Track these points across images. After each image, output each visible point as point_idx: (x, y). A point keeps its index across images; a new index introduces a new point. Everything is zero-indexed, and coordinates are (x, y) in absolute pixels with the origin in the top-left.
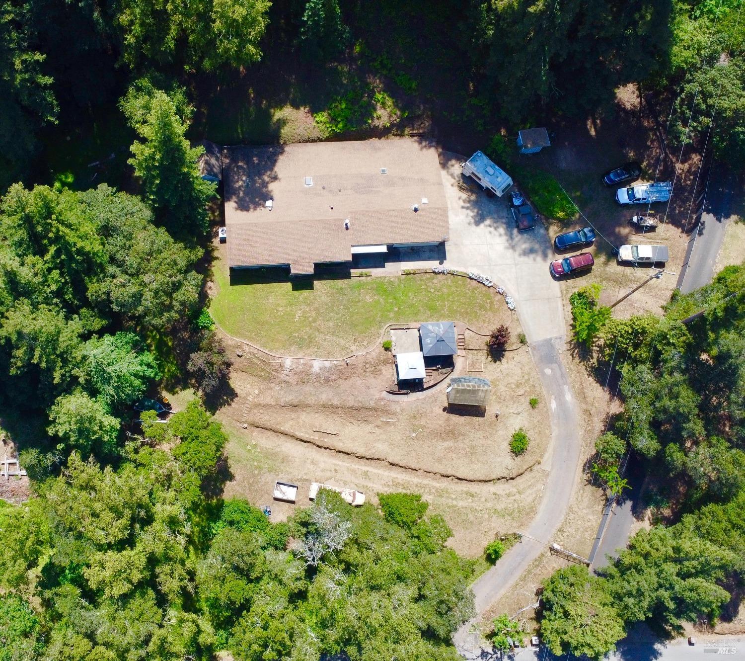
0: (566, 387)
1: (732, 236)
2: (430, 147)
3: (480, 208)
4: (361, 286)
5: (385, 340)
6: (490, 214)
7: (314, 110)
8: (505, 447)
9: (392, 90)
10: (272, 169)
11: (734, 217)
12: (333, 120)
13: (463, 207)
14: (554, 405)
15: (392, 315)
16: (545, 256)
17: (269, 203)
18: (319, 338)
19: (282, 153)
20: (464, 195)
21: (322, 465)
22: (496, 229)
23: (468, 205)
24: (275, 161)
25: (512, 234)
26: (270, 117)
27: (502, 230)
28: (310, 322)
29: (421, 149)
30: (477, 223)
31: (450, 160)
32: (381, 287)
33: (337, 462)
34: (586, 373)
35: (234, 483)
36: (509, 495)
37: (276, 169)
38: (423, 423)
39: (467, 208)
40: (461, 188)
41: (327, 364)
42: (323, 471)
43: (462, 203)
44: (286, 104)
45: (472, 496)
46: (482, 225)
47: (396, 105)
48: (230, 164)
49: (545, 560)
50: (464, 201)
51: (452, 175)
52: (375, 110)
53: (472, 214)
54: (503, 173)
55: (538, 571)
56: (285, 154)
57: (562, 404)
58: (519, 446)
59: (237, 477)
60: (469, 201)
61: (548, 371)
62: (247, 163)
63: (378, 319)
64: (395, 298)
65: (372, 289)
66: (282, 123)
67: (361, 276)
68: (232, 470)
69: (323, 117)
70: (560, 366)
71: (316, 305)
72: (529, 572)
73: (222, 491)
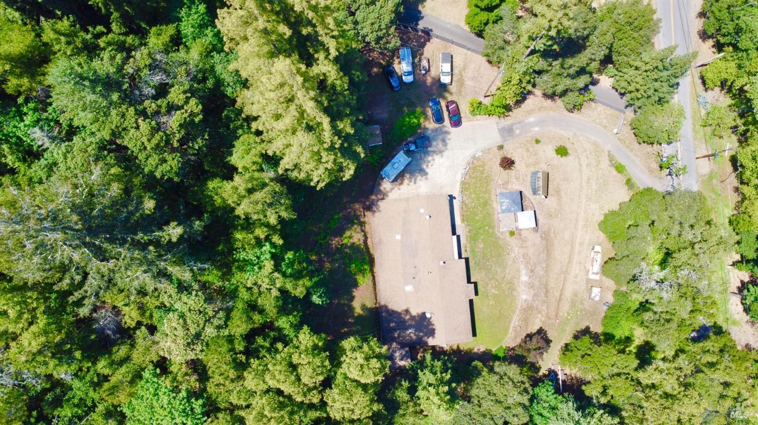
0: (526, 121)
1: (432, 10)
2: (377, 205)
3: (415, 171)
4: (473, 251)
5: (508, 235)
6: (419, 165)
7: (356, 285)
8: (563, 160)
9: (340, 232)
10: (400, 314)
11: (420, 8)
12: (363, 272)
13: (415, 183)
14: (537, 129)
15: (491, 230)
16: (447, 133)
17: (428, 315)
18: (508, 277)
19: (386, 307)
20: (406, 181)
21: (577, 271)
22: (429, 162)
23: (413, 179)
24: (393, 311)
25: (432, 151)
26: (360, 316)
27: (430, 158)
28: (499, 284)
29: (380, 211)
30: (426, 174)
31: (380, 190)
32: (473, 238)
33: (574, 262)
34: (519, 109)
35: (591, 326)
36: (587, 158)
37: (399, 310)
38: (553, 210)
39: (416, 180)
40: (401, 183)
41: (524, 272)
42: (580, 271)
43: (412, 183)
44: (351, 306)
45: (589, 179)
46: (427, 170)
47: (350, 229)
48: (397, 342)
49: (622, 137)
50: (411, 182)
51: (392, 189)
52: (354, 243)
53: (420, 177)
54: (397, 157)
55: (627, 142)
56: (387, 304)
57: (536, 124)
58: (562, 151)
59: (587, 324)
60: (411, 178)
61: (517, 132)
62: (395, 330)
63: (494, 239)
64: (480, 228)
65: (475, 243)
66: (364, 307)
67: (466, 251)
68: (583, 328)
69: (360, 279)
70: (514, 124)
71: (487, 280)
72: (627, 147)
73: (596, 333)
